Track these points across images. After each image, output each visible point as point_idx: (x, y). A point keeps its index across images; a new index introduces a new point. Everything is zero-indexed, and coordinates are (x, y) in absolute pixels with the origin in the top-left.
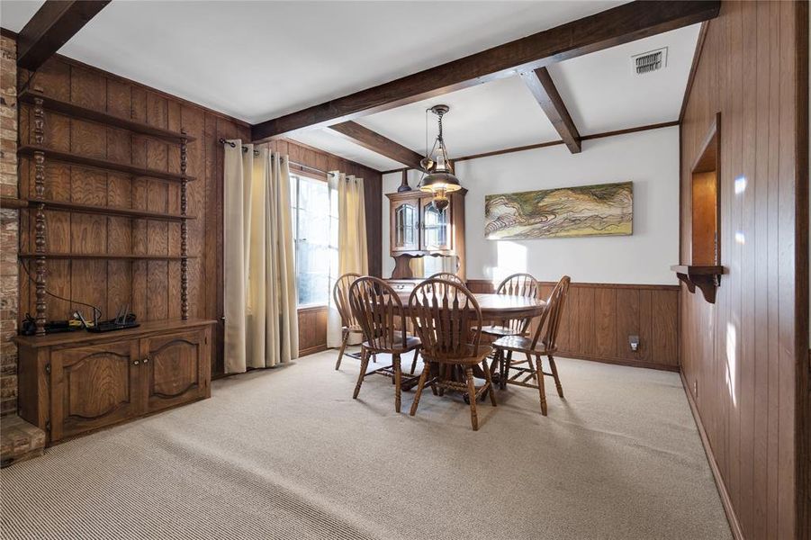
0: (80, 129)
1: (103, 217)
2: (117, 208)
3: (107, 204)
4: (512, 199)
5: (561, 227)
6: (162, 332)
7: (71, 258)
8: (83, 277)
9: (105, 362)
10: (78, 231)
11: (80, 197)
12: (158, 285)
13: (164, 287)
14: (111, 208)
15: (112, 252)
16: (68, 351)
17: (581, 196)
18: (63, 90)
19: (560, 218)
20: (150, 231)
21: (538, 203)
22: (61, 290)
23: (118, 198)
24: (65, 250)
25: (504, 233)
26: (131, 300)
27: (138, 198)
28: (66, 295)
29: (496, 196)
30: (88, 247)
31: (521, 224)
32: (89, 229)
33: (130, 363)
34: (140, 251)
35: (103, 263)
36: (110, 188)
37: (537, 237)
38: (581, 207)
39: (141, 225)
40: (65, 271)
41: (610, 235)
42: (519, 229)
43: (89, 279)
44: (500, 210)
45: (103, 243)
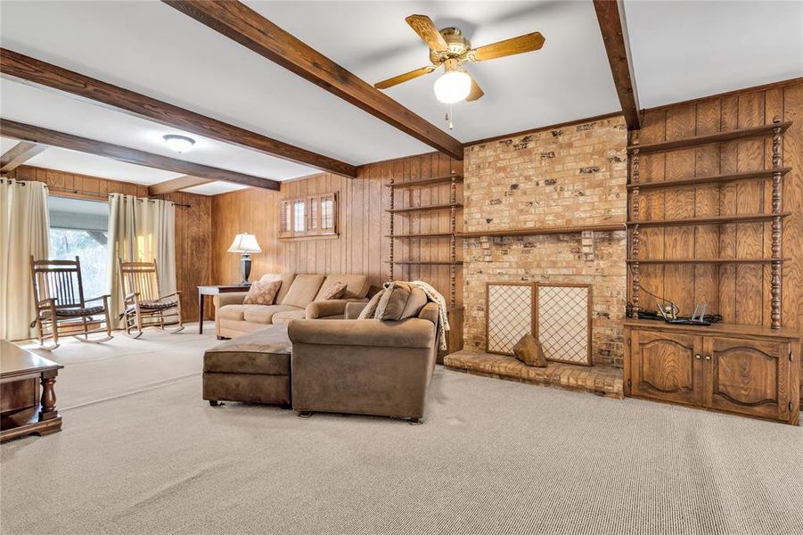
0: (673, 157)
1: (690, 227)
2: (705, 218)
3: (695, 216)
6: (729, 335)
7: (664, 263)
8: (673, 278)
9: (670, 348)
10: (669, 240)
11: (671, 215)
12: (749, 289)
13: (758, 292)
14: (699, 219)
15: (699, 257)
16: (641, 332)
18: (660, 133)
20: (740, 235)
22: (657, 287)
23: (706, 208)
24: (660, 257)
26: (717, 301)
27: (726, 203)
28: (660, 294)
30: (678, 253)
32: (679, 238)
33: (693, 356)
34: (728, 254)
35: (690, 266)
36: (698, 200)
39: (729, 230)
40: (659, 272)
43: (678, 280)
45: (691, 249)
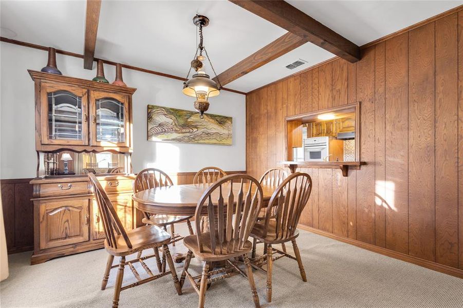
4: (170, 112)
5: (200, 136)
17: (211, 120)
19: (200, 131)
21: (187, 119)
25: (165, 136)
29: (158, 107)
31: (176, 131)
37: (187, 142)
38: (211, 127)
41: (224, 144)
42: (175, 135)
44: (160, 118)
